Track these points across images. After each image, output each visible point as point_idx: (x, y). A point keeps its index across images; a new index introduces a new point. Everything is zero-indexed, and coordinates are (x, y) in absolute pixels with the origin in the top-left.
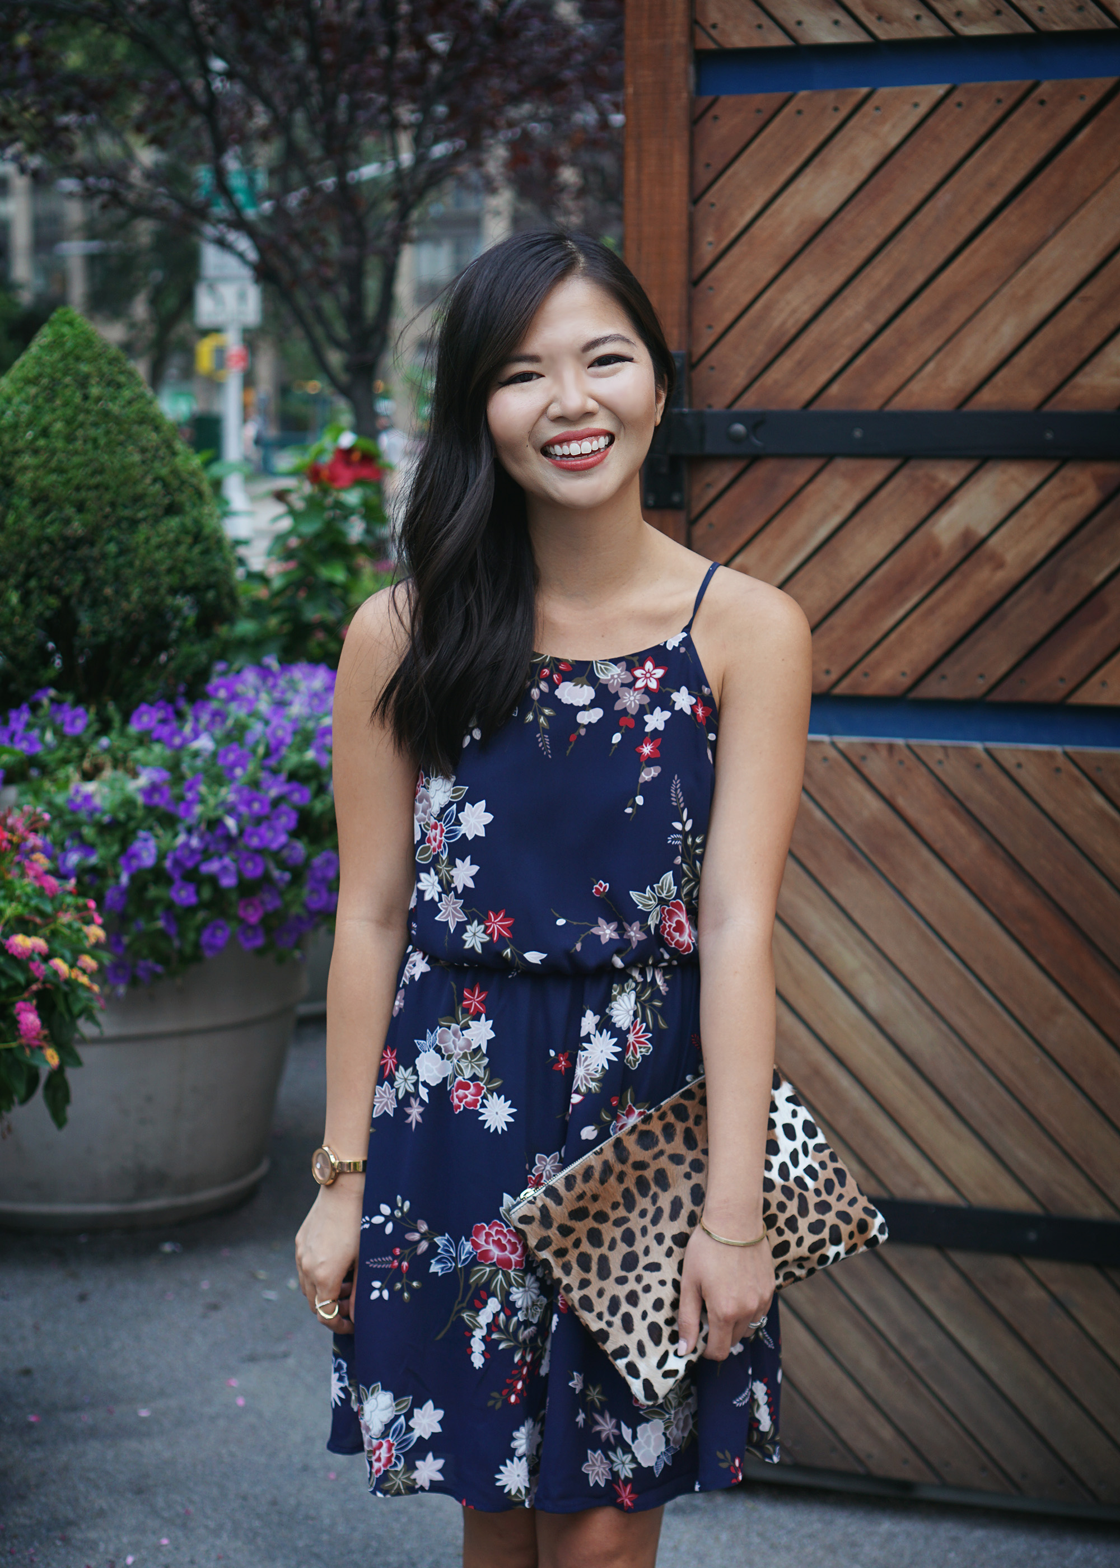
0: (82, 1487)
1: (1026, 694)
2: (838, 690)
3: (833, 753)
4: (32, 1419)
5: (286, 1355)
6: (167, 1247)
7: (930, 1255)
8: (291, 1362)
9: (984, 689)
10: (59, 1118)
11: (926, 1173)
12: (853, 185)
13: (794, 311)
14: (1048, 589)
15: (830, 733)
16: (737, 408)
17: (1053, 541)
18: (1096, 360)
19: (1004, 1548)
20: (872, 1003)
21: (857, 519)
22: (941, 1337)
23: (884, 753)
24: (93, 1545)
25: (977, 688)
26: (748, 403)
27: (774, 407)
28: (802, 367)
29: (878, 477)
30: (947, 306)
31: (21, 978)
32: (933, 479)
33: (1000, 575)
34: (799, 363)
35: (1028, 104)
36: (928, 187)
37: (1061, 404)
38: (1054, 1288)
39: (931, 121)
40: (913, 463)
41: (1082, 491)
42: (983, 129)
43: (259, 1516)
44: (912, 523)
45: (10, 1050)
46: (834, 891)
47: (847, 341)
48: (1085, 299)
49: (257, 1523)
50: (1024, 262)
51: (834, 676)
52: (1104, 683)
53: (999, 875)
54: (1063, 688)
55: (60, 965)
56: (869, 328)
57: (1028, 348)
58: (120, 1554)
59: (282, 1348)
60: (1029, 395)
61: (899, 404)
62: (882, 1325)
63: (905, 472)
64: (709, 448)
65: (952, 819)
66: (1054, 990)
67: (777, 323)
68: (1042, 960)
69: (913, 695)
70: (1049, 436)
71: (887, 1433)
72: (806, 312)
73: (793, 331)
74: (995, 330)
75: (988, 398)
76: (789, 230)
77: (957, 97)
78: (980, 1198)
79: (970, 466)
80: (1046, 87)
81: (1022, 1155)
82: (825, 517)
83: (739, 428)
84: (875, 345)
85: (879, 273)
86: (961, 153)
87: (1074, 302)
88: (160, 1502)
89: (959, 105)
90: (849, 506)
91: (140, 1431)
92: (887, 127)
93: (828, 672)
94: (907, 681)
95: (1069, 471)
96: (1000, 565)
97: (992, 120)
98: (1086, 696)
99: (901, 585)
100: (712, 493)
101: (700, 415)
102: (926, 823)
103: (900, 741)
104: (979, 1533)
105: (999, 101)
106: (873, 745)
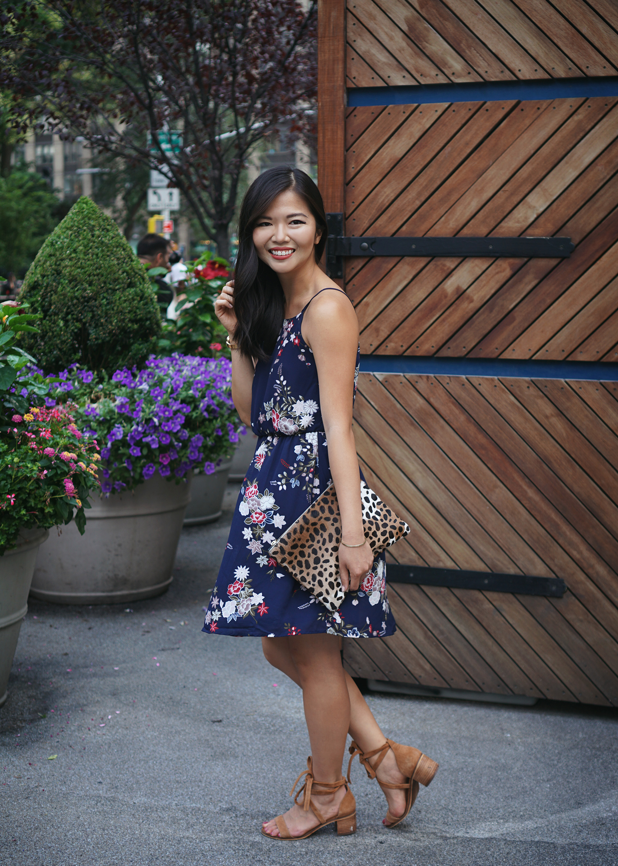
0: (90, 693)
1: (482, 355)
2: (406, 354)
3: (404, 380)
4: (68, 670)
5: (178, 649)
6: (128, 610)
7: (445, 591)
8: (180, 650)
9: (466, 353)
10: (82, 531)
11: (443, 556)
12: (411, 144)
13: (387, 196)
14: (491, 311)
15: (403, 372)
16: (364, 236)
17: (493, 291)
18: (509, 216)
19: (475, 713)
20: (421, 485)
21: (413, 282)
22: (449, 625)
23: (425, 380)
24: (95, 713)
25: (462, 352)
26: (369, 234)
27: (379, 236)
28: (391, 219)
29: (422, 265)
30: (449, 194)
31: (66, 469)
32: (444, 265)
33: (472, 305)
34: (390, 217)
35: (481, 110)
36: (442, 145)
37: (495, 235)
38: (495, 603)
39: (442, 118)
40: (436, 259)
41: (504, 270)
42: (464, 121)
43: (164, 703)
44: (436, 284)
45: (61, 498)
46: (405, 438)
47: (409, 208)
48: (505, 191)
49: (163, 705)
50: (481, 176)
51: (404, 348)
52: (514, 350)
53: (472, 430)
54: (497, 352)
55: (83, 465)
56: (418, 203)
57: (482, 211)
58: (105, 715)
59: (177, 646)
60: (483, 231)
61: (430, 234)
62: (425, 621)
63: (433, 263)
64: (353, 253)
65: (453, 407)
66: (495, 478)
67: (380, 201)
68: (489, 466)
69: (436, 356)
70: (491, 247)
71: (427, 667)
72: (392, 196)
73: (387, 204)
74: (469, 204)
75: (466, 232)
76: (385, 162)
77: (453, 108)
78: (465, 566)
79: (459, 260)
80: (488, 104)
81: (482, 548)
82: (401, 281)
83: (365, 244)
84: (420, 210)
85: (422, 180)
86: (455, 131)
87: (500, 192)
88: (123, 698)
89: (454, 111)
90: (411, 277)
91: (116, 674)
92: (425, 120)
93: (402, 346)
94: (434, 350)
95: (499, 262)
96: (472, 301)
97: (467, 118)
98: (506, 356)
99: (431, 310)
100: (354, 272)
101: (349, 239)
102: (443, 409)
103: (432, 375)
104: (466, 709)
105: (470, 109)
106: (420, 376)
